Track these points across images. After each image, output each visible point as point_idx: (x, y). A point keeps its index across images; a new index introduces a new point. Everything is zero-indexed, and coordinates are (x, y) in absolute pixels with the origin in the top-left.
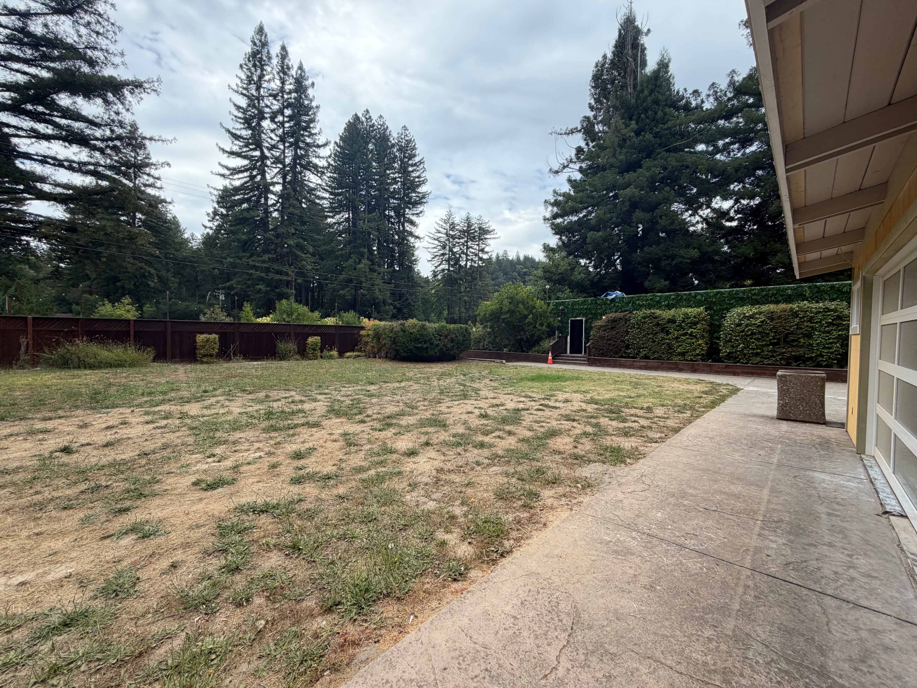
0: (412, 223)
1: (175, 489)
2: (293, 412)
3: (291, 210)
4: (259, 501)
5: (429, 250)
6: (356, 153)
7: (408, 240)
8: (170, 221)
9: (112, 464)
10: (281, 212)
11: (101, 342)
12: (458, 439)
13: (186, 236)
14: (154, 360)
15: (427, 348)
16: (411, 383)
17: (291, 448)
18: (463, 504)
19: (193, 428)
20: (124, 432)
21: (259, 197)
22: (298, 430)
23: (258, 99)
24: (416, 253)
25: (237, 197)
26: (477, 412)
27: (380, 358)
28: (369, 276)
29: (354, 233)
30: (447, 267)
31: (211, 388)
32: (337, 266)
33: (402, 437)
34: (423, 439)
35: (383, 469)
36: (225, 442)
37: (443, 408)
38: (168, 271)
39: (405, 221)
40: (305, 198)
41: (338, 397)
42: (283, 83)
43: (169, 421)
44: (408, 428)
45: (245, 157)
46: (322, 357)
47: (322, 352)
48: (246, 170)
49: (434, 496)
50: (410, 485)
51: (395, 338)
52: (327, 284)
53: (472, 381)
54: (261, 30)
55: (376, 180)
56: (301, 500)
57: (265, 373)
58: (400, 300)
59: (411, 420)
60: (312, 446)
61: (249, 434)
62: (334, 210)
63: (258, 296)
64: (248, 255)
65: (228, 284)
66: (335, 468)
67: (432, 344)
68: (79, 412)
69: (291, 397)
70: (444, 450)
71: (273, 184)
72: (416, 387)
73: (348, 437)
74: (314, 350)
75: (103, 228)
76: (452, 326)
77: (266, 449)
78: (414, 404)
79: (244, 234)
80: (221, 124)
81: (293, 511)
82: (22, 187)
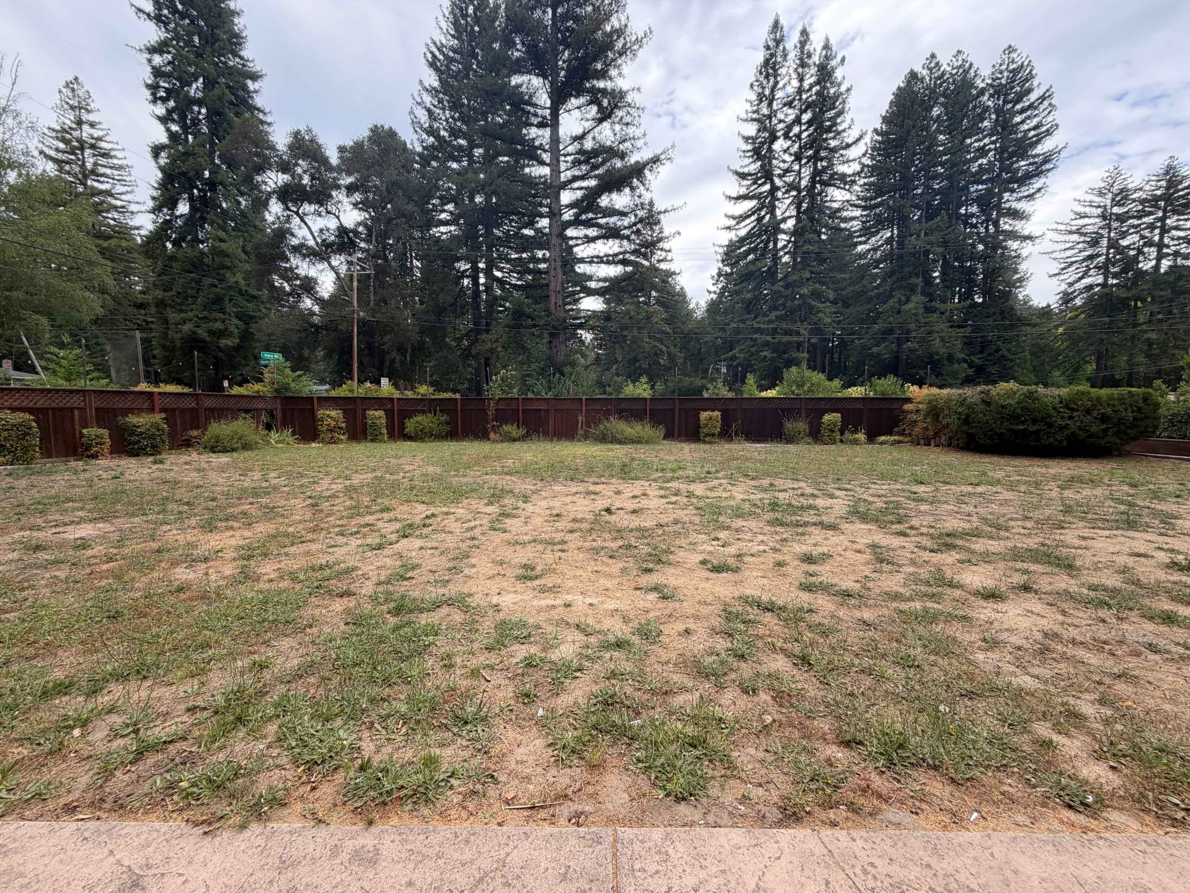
0: (1016, 214)
1: (685, 563)
2: (802, 507)
3: (806, 247)
4: (763, 597)
5: (1056, 255)
6: (909, 132)
7: (1005, 248)
8: (678, 294)
9: (639, 529)
10: (793, 254)
11: (627, 419)
12: (1101, 595)
13: (692, 306)
14: (665, 438)
15: (1037, 432)
16: (999, 489)
17: (800, 549)
18: (1102, 702)
19: (698, 509)
20: (644, 503)
21: (767, 242)
22: (809, 529)
23: (770, 117)
24: (1023, 267)
25: (742, 250)
26: (1163, 557)
27: (937, 446)
28: (923, 321)
29: (900, 257)
30: (1100, 279)
31: (714, 470)
32: (870, 312)
33: (974, 568)
34: (1018, 579)
35: (936, 606)
36: (728, 528)
37: (1070, 536)
38: (675, 346)
39: (1000, 214)
40: (826, 226)
41: (865, 496)
42: (801, 80)
43: (679, 498)
44: (986, 558)
45: (752, 198)
46: (842, 441)
47: (842, 434)
48: (753, 214)
49: (1036, 671)
50: (984, 640)
51: (968, 416)
52: (853, 341)
53: (1157, 497)
54: (776, 26)
55: (942, 164)
56: (810, 611)
57: (769, 457)
58: (982, 352)
59: (994, 546)
60: (826, 552)
61: (752, 524)
62: (867, 232)
63: (762, 365)
64: (752, 316)
65: (731, 354)
66: (858, 585)
67: (1050, 425)
68: (614, 480)
69: (800, 488)
70: (1065, 606)
71: (784, 220)
72: (1008, 495)
73: (878, 550)
74: (832, 431)
75: (628, 312)
76: (1104, 392)
77: (771, 544)
78: (1001, 521)
79: (748, 292)
80: (728, 167)
81: (801, 619)
82: (578, 288)
